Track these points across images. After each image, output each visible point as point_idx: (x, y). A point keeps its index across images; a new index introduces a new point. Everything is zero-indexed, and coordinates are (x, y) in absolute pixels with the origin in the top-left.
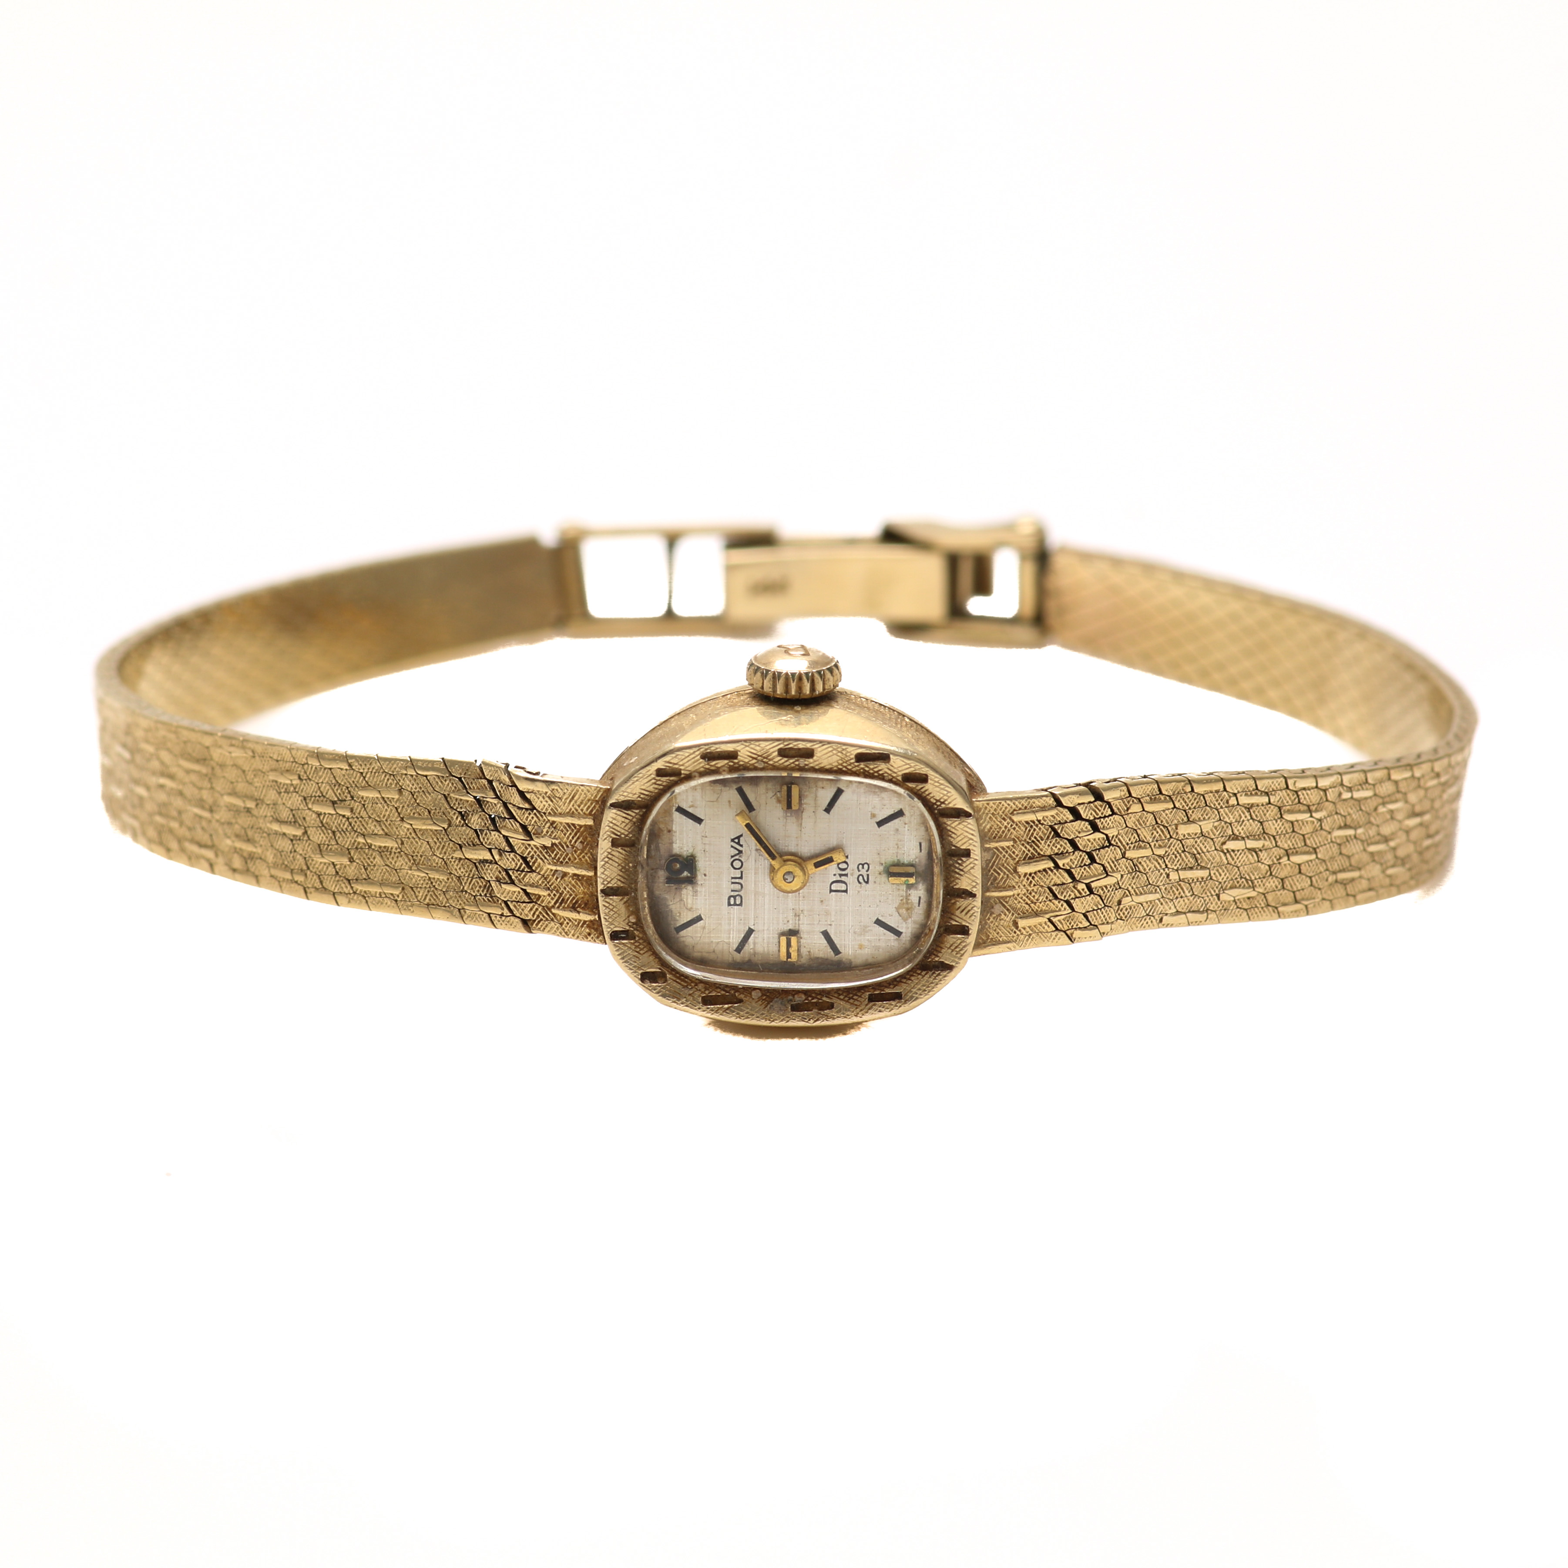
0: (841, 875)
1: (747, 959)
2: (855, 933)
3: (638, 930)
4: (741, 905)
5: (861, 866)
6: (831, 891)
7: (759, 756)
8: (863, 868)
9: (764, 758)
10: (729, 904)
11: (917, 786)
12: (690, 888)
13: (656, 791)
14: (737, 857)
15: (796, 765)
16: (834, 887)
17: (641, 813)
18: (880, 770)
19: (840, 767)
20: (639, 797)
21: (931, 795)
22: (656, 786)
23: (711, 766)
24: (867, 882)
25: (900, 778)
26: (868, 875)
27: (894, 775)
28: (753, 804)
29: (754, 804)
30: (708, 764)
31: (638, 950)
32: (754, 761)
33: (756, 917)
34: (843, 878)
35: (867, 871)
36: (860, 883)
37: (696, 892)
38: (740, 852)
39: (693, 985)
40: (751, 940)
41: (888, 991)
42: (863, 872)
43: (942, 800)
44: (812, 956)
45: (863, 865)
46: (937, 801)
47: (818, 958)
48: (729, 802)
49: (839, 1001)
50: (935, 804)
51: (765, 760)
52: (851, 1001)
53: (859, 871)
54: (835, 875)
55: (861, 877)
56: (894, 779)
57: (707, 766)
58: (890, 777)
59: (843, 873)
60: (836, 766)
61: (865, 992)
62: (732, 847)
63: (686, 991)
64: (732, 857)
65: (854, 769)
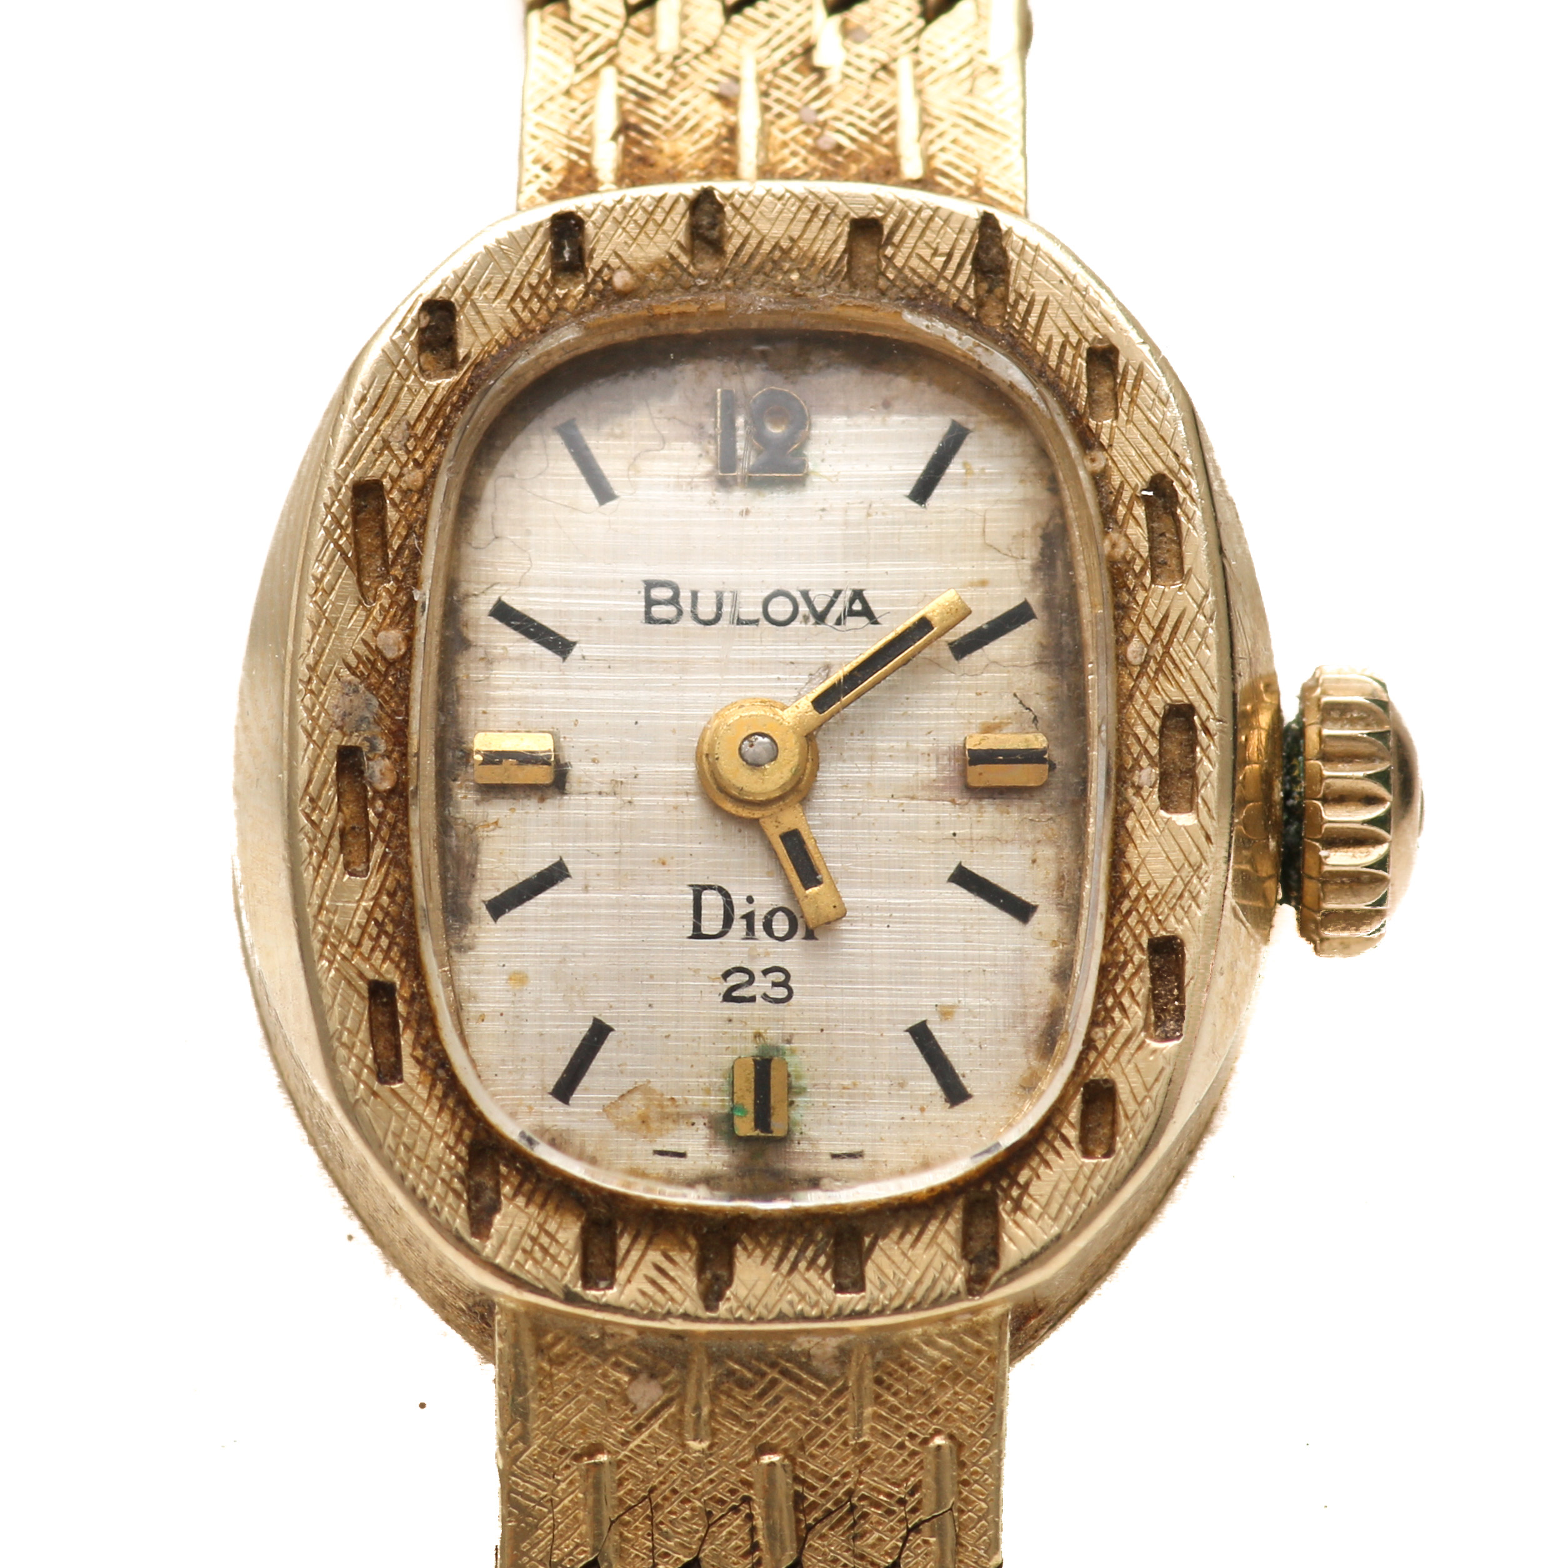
0: (749, 918)
1: (471, 636)
2: (563, 960)
3: (586, 295)
4: (650, 619)
5: (779, 977)
6: (698, 891)
7: (1167, 647)
8: (775, 984)
9: (1160, 664)
10: (650, 585)
11: (1072, 1125)
12: (706, 466)
13: (1040, 348)
14: (803, 609)
15: (1136, 761)
16: (711, 899)
17: (965, 305)
18: (1124, 1010)
19: (1134, 892)
20: (1021, 296)
21: (1042, 1170)
22: (1056, 348)
23: (1130, 508)
24: (728, 997)
25: (1098, 1072)
26: (752, 999)
27: (1110, 1054)
28: (978, 653)
29: (977, 658)
30: (1135, 497)
31: (526, 294)
32: (1149, 634)
33: (610, 665)
34: (739, 926)
35: (765, 997)
36: (726, 975)
37: (692, 486)
38: (821, 618)
39: (418, 454)
40: (533, 648)
41: (406, 1039)
42: (762, 985)
43: (1027, 1201)
44: (481, 833)
45: (785, 984)
46: (1025, 1188)
47: (476, 849)
48: (983, 583)
49: (370, 893)
50: (1014, 1182)
51: (1153, 665)
52: (373, 930)
53: (766, 972)
54: (750, 900)
55: (745, 978)
56: (1092, 1056)
57: (1126, 496)
58: (1100, 1045)
59: (759, 926)
60: (1135, 879)
61: (403, 973)
62: (837, 593)
63: (398, 434)
64: (805, 595)
65: (1125, 934)
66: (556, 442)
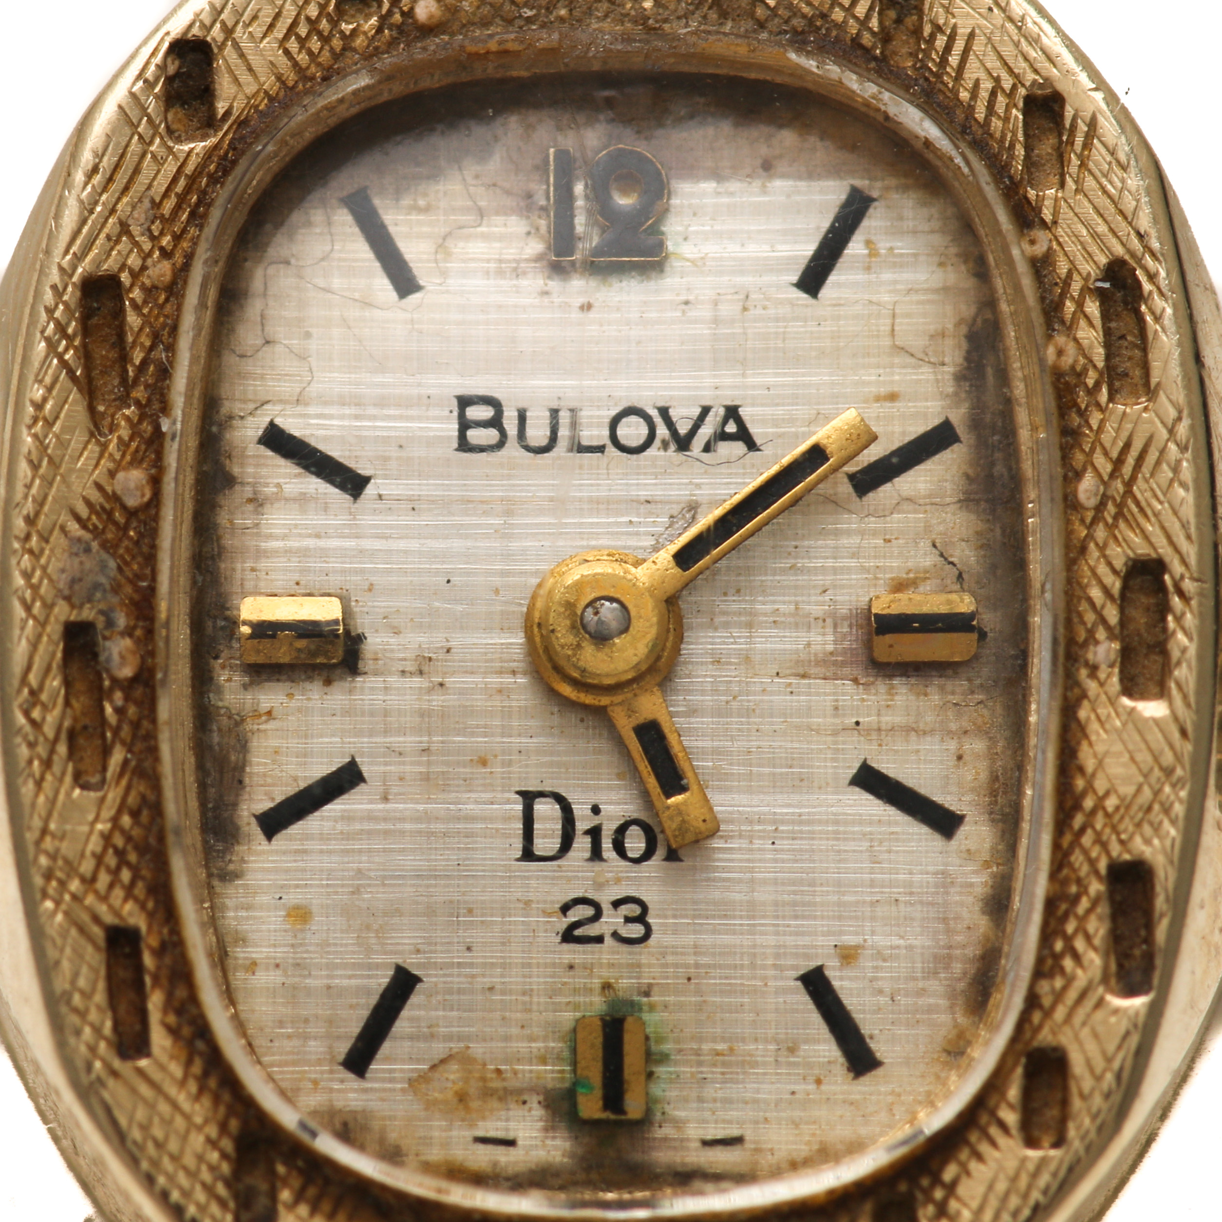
0: (595, 833)
1: (236, 470)
2: (357, 891)
3: (380, 30)
4: (464, 446)
5: (636, 910)
6: (529, 798)
7: (1129, 484)
8: (628, 920)
9: (1121, 507)
10: (464, 402)
12: (536, 246)
13: (964, 95)
14: (662, 431)
15: (1091, 633)
16: (545, 809)
17: (867, 39)
18: (1077, 957)
19: (1089, 803)
20: (938, 29)
21: (973, 1165)
22: (984, 95)
23: (1080, 304)
24: (569, 936)
25: (1045, 1037)
26: (599, 939)
27: (1060, 1013)
28: (887, 488)
29: (885, 494)
30: (1086, 290)
31: (303, 30)
32: (1106, 467)
33: (414, 506)
34: (582, 845)
35: (615, 935)
36: (565, 909)
37: (517, 273)
38: (683, 443)
39: (166, 241)
40: (315, 485)
42: (612, 921)
43: (954, 1205)
44: (250, 725)
45: (641, 919)
46: (951, 1188)
47: (243, 746)
48: (892, 397)
49: (108, 812)
50: (937, 1180)
51: (1111, 508)
52: (111, 860)
53: (616, 904)
54: (596, 810)
55: (589, 911)
56: (1037, 1017)
57: (1076, 287)
58: (1047, 1001)
59: (607, 844)
61: (151, 915)
62: (706, 411)
63: (141, 214)
64: (664, 412)
65: (1077, 858)
66: (344, 219)
